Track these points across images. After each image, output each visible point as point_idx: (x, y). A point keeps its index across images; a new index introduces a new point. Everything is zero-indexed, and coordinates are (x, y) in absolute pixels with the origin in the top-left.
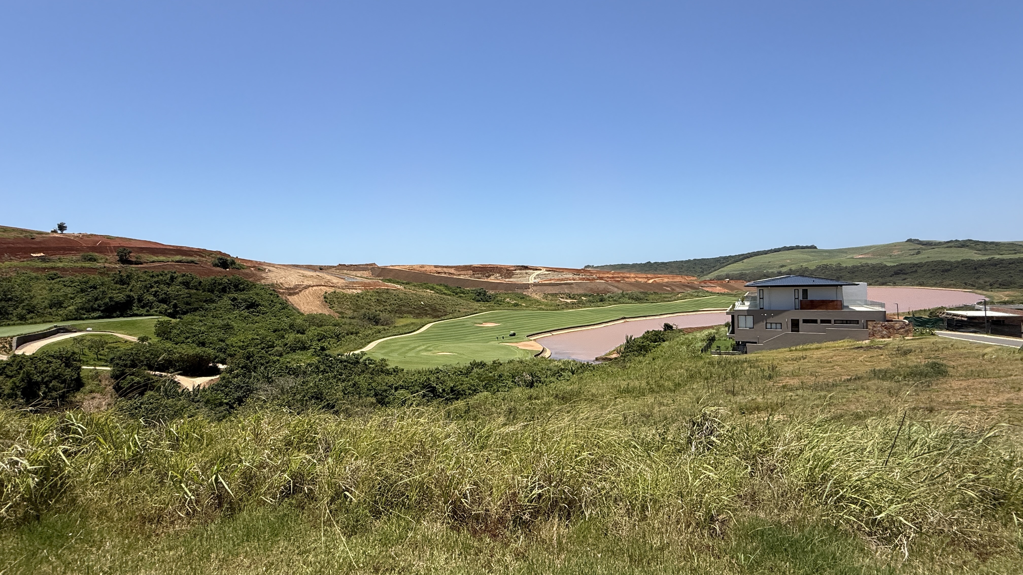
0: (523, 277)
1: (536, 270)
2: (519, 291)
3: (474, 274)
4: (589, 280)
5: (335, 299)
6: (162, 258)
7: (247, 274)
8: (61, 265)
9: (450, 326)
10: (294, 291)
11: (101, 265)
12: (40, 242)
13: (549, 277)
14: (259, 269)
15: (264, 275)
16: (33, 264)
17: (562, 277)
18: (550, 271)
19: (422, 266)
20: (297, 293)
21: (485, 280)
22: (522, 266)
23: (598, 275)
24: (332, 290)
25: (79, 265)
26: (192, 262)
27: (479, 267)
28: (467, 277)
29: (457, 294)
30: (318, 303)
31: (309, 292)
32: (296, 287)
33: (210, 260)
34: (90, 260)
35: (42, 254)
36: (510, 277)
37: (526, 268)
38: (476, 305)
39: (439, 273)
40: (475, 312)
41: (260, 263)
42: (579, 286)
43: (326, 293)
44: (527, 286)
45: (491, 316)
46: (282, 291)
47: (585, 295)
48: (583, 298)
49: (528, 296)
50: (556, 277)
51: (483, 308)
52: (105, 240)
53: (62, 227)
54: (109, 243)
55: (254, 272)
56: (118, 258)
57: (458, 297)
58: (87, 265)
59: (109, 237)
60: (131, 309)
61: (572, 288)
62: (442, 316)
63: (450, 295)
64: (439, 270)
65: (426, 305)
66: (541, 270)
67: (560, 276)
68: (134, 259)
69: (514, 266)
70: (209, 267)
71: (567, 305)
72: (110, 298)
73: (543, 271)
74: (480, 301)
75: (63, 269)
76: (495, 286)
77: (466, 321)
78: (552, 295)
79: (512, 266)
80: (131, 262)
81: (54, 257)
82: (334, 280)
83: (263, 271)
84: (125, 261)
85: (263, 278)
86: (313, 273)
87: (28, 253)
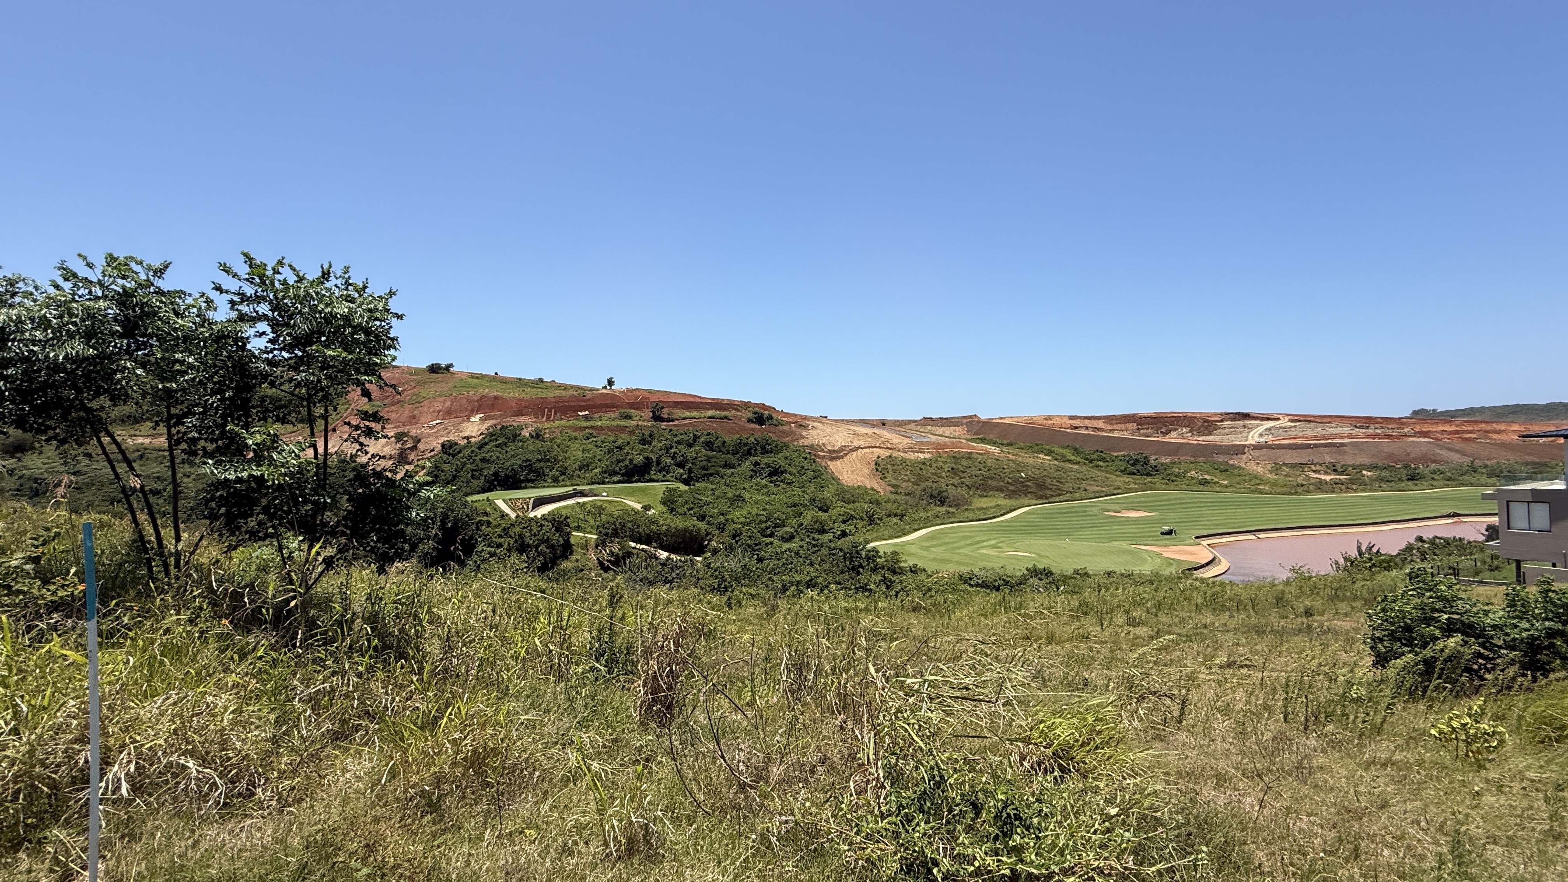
0: (1236, 433)
1: (1268, 419)
2: (1221, 458)
3: (1138, 429)
4: (1389, 436)
5: (889, 466)
6: (695, 414)
7: (783, 432)
8: (599, 423)
9: (1058, 513)
10: (837, 455)
11: (635, 423)
12: (589, 400)
13: (1293, 433)
14: (801, 425)
15: (804, 433)
16: (576, 422)
17: (1324, 432)
18: (1300, 421)
19: (1049, 418)
20: (842, 457)
21: (1160, 439)
22: (1238, 414)
23: (1417, 428)
24: (887, 453)
25: (614, 423)
26: (726, 417)
27: (1151, 417)
28: (1126, 435)
29: (1091, 462)
30: (866, 471)
31: (857, 456)
32: (841, 449)
33: (745, 415)
34: (626, 418)
35: (587, 413)
36: (1210, 434)
37: (1246, 416)
38: (1122, 480)
39: (1076, 428)
40: (1115, 492)
41: (806, 418)
42: (1361, 450)
43: (879, 457)
44: (1239, 450)
45: (1143, 499)
46: (822, 454)
47: (1371, 468)
48: (1364, 472)
49: (1239, 468)
50: (1309, 433)
51: (1135, 486)
52: (647, 395)
53: (610, 382)
54: (649, 398)
55: (794, 429)
56: (651, 415)
57: (1092, 467)
58: (622, 423)
59: (650, 392)
60: (649, 473)
61: (1343, 453)
62: (1052, 496)
63: (1077, 463)
64: (1076, 423)
65: (1028, 479)
66: (1279, 419)
67: (1319, 431)
68: (666, 416)
69: (1221, 414)
70: (742, 424)
71: (1320, 486)
72: (631, 460)
73: (1284, 422)
74: (1134, 474)
75: (601, 428)
76: (1176, 449)
77: (1093, 506)
78: (1293, 466)
79: (1216, 414)
80: (662, 420)
81: (596, 416)
82: (896, 439)
83: (805, 427)
84: (657, 418)
85: (803, 438)
86: (869, 430)
87: (576, 412)
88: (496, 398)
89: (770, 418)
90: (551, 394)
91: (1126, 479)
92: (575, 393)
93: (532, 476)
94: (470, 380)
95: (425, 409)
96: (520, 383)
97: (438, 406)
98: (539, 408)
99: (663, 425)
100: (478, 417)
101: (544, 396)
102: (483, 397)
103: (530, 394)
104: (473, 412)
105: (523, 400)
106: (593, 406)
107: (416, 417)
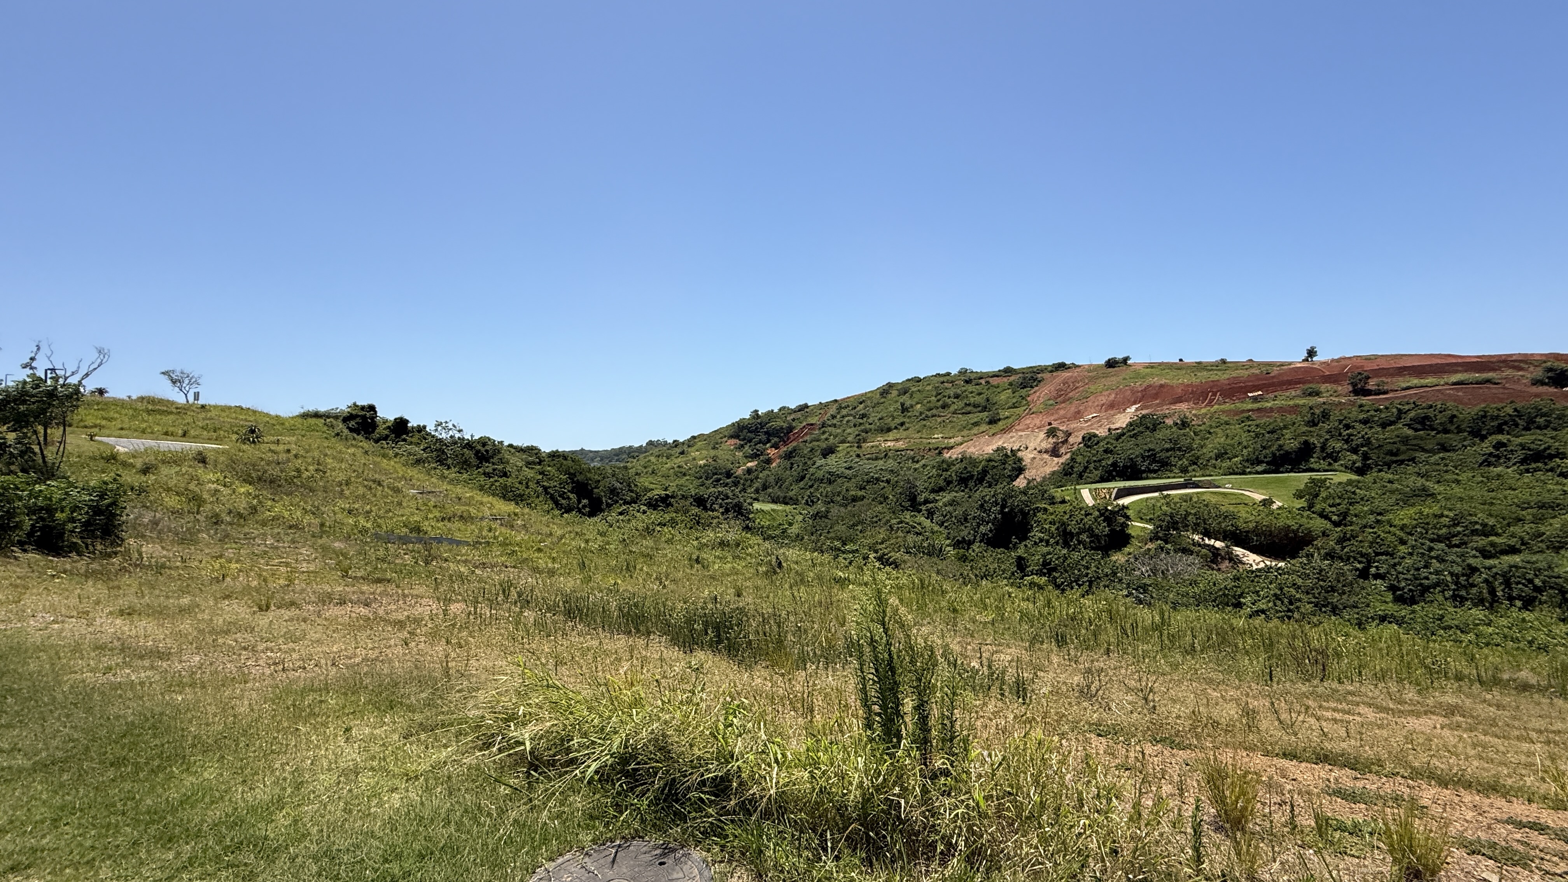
6: (1431, 380)
8: (1269, 405)
11: (1324, 400)
12: (1273, 377)
16: (1239, 405)
25: (1291, 403)
26: (1488, 381)
33: (1532, 372)
34: (1310, 395)
35: (1260, 393)
52: (1360, 363)
53: (1312, 353)
56: (1351, 389)
58: (1301, 402)
60: (1307, 461)
68: (1373, 388)
70: (1519, 387)
72: (1281, 446)
75: (1268, 410)
80: (1365, 393)
81: (1272, 395)
84: (1360, 391)
87: (1246, 393)
88: (1162, 386)
90: (1223, 377)
92: (1258, 372)
93: (1154, 466)
94: (1143, 370)
95: (1090, 404)
96: (1200, 366)
97: (1103, 399)
98: (1203, 393)
99: (1365, 400)
100: (1134, 408)
101: (1217, 378)
102: (1149, 386)
103: (1203, 377)
104: (1135, 403)
105: (1191, 385)
106: (1273, 385)
107: (1078, 412)
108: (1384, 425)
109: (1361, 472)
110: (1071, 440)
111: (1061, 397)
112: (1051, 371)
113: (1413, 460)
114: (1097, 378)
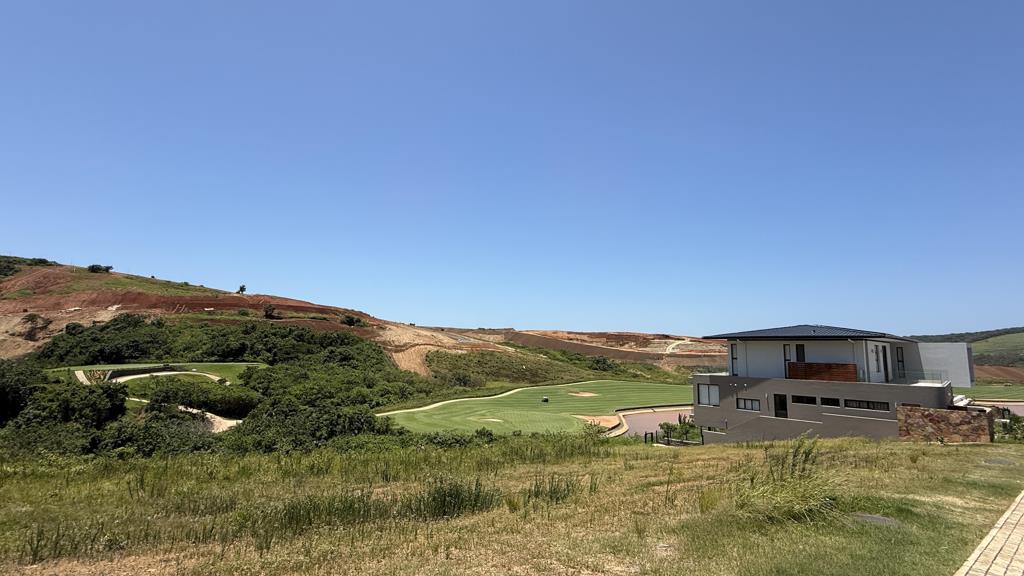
0: (659, 346)
1: (679, 339)
2: (649, 362)
3: (607, 342)
5: (435, 358)
6: (301, 315)
7: (365, 331)
8: (218, 318)
10: (400, 349)
11: (248, 318)
12: (219, 300)
13: (691, 348)
14: (381, 327)
15: (381, 333)
16: (199, 316)
17: (706, 349)
18: (694, 341)
19: (555, 332)
20: (403, 351)
21: (618, 349)
22: (663, 335)
24: (436, 349)
25: (232, 318)
26: (325, 319)
27: (615, 335)
28: (600, 345)
29: (571, 360)
30: (419, 361)
31: (414, 350)
32: (405, 345)
33: (341, 317)
34: (243, 314)
35: (212, 309)
36: (646, 346)
37: (667, 337)
38: (585, 373)
39: (571, 339)
40: (580, 380)
41: (388, 323)
43: (429, 351)
44: (660, 357)
45: (595, 385)
46: (390, 348)
49: (658, 368)
50: (699, 348)
51: (592, 377)
52: (268, 299)
53: (242, 289)
54: (269, 302)
55: (375, 329)
56: (264, 313)
57: (571, 364)
58: (238, 318)
59: (272, 297)
60: (242, 355)
61: (715, 361)
62: (539, 382)
63: (562, 361)
64: (571, 336)
65: (526, 370)
66: (684, 340)
68: (276, 315)
69: (654, 335)
70: (336, 324)
72: (228, 345)
73: (687, 342)
74: (595, 369)
75: (219, 321)
76: (626, 355)
77: (564, 389)
78: (688, 368)
79: (651, 335)
80: (273, 317)
81: (219, 312)
82: (446, 340)
83: (384, 329)
84: (269, 316)
85: (379, 336)
86: (429, 333)
87: (203, 308)
88: (139, 294)
89: (359, 321)
90: (188, 295)
91: (590, 372)
93: (136, 354)
94: (123, 279)
95: (71, 299)
96: (168, 284)
97: (84, 297)
98: (172, 304)
99: (271, 321)
100: (115, 307)
101: (182, 294)
102: (129, 292)
103: (173, 292)
104: (114, 304)
105: (163, 297)
106: (219, 304)
107: (58, 304)
108: (284, 337)
109: (271, 363)
110: (51, 327)
111: (40, 288)
112: (30, 265)
113: (297, 357)
114: (80, 278)
